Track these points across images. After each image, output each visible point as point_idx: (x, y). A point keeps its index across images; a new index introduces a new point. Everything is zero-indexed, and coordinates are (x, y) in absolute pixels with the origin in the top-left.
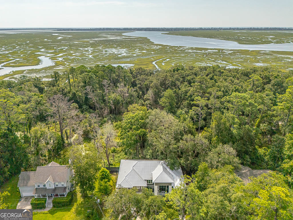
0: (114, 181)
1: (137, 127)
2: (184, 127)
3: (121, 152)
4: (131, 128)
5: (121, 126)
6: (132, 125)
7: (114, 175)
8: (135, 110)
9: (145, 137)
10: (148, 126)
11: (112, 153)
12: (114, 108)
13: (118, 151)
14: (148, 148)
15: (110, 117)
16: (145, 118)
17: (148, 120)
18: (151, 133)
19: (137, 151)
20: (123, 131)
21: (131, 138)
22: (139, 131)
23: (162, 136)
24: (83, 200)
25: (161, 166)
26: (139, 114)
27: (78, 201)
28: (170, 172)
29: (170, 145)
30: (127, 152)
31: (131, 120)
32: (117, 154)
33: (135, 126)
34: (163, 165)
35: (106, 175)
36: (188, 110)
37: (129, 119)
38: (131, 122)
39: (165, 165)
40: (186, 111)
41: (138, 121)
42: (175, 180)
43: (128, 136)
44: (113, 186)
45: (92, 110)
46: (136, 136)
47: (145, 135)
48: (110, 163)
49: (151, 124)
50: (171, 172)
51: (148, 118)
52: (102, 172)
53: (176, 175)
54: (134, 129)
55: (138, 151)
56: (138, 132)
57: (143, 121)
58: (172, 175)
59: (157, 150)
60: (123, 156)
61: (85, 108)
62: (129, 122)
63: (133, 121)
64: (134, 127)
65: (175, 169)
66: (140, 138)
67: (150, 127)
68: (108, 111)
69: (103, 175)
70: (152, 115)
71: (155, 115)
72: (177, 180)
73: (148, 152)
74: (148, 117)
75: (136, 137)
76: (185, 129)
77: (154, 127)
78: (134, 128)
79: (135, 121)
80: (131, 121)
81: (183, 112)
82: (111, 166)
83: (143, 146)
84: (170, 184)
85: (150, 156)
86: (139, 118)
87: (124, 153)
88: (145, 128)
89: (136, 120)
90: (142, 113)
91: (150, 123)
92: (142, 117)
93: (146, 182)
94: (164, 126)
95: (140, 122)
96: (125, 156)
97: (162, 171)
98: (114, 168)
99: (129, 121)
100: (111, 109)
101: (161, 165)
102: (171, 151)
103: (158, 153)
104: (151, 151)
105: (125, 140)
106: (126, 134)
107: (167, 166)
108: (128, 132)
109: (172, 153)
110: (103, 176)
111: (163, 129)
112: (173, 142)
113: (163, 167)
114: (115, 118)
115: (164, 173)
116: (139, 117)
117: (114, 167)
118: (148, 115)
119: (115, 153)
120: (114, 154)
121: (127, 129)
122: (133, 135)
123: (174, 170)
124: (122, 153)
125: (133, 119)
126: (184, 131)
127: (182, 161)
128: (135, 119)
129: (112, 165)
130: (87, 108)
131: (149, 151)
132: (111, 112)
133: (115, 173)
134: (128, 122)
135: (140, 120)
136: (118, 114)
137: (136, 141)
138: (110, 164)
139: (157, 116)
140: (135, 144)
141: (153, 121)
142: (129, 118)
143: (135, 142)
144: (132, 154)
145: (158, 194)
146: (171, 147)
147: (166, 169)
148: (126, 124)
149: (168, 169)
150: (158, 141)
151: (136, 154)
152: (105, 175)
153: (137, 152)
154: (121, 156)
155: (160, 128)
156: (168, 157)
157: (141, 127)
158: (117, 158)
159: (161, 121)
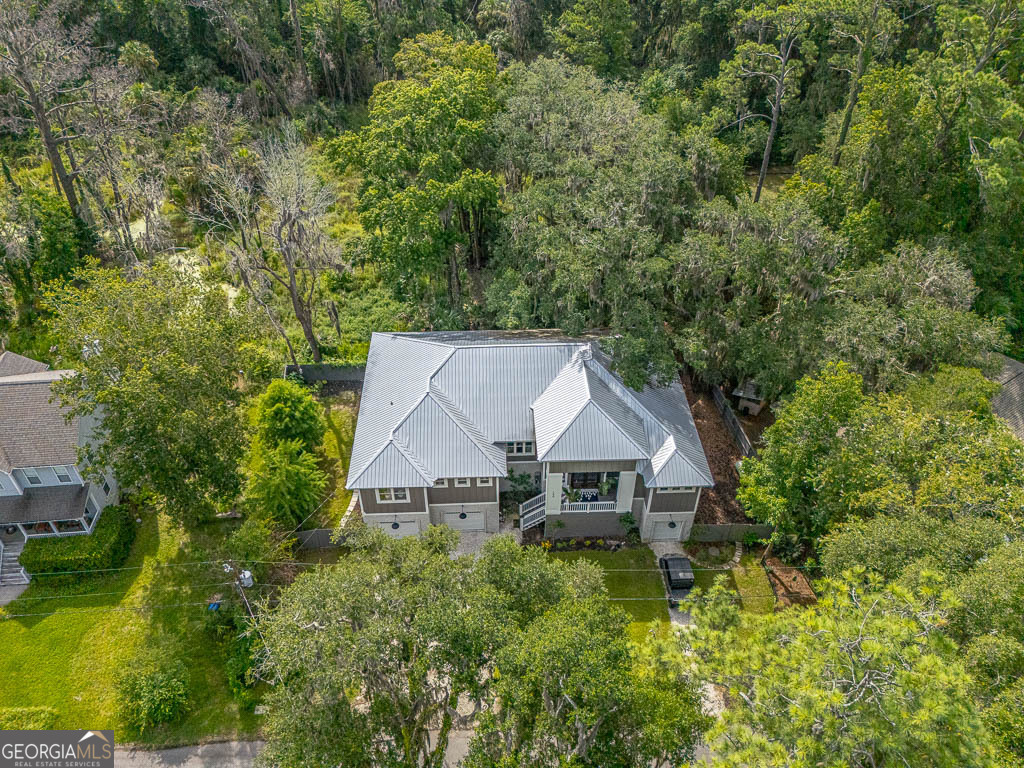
0: (344, 434)
1: (445, 161)
2: (699, 156)
3: (374, 286)
4: (412, 169)
5: (361, 153)
6: (419, 150)
7: (346, 403)
8: (434, 65)
9: (489, 212)
10: (506, 152)
11: (333, 290)
12: (332, 66)
13: (363, 279)
14: (509, 273)
15: (320, 112)
16: (486, 108)
17: (503, 122)
18: (525, 195)
19: (450, 280)
20: (371, 183)
21: (414, 224)
22: (457, 184)
23: (588, 210)
24: (186, 538)
25: (580, 371)
26: (453, 84)
27: (162, 546)
28: (625, 399)
29: (626, 257)
30: (407, 284)
31: (408, 118)
32: (358, 295)
33: (436, 156)
34: (589, 363)
35: (297, 414)
36: (690, 70)
37: (402, 114)
38: (413, 134)
39: (599, 369)
40: (682, 75)
41: (452, 127)
42: (653, 439)
43: (400, 210)
44: (340, 463)
45: (231, 79)
46: (441, 208)
47: (488, 201)
48: (323, 344)
49: (523, 145)
50: (630, 400)
51: (504, 111)
52: (274, 400)
53: (658, 415)
54: (433, 172)
55: (459, 284)
56: (450, 187)
57: (475, 125)
58: (636, 416)
59: (555, 286)
60: (387, 305)
61: (200, 72)
62: (398, 130)
63: (420, 123)
64: (429, 159)
65: (649, 383)
66: (466, 215)
67: (514, 159)
68: (306, 81)
69: (278, 415)
70: (527, 93)
71: (542, 93)
72: (661, 442)
73: (507, 297)
74: (501, 105)
75: (443, 217)
76: (701, 169)
77: (538, 159)
78: (427, 167)
79: (432, 129)
80: (409, 125)
81: (670, 83)
82: (327, 361)
83: (480, 260)
84: (631, 465)
85: (518, 316)
86: (452, 110)
87: (388, 293)
88: (491, 164)
89: (438, 121)
90: (472, 78)
91: (515, 136)
92: (469, 103)
93: (504, 454)
94: (587, 150)
95: (459, 132)
96: (394, 305)
97: (586, 401)
98: (342, 366)
99: (398, 123)
100: (321, 72)
101: (577, 367)
102: (633, 293)
103: (559, 304)
104: (521, 292)
105: (386, 233)
106: (386, 201)
107: (611, 368)
108: (401, 186)
109: (639, 303)
110: (281, 420)
111: (589, 167)
112: (647, 240)
113: (591, 375)
114: (343, 118)
115: (595, 410)
116: (455, 98)
117: (341, 362)
118: (501, 92)
119: (348, 291)
120: (341, 296)
121: (392, 171)
122: (423, 205)
123: (646, 388)
124: (382, 292)
125: (421, 114)
126: (696, 178)
127: (692, 344)
128: (435, 113)
129: (332, 352)
130: (207, 71)
131: (514, 293)
132: (325, 87)
133: (351, 394)
134: (392, 129)
135: (461, 121)
136: (356, 100)
137: (445, 238)
138: (321, 351)
139: (550, 97)
140: (437, 252)
141: (530, 127)
142: (399, 107)
143: (441, 245)
144: (429, 301)
145: (563, 508)
146: (635, 267)
147: (606, 387)
148: (383, 144)
149: (617, 388)
150: (562, 235)
151: (448, 299)
152: (292, 417)
153: (455, 290)
154: (374, 308)
155: (570, 162)
156: (615, 322)
157: (468, 163)
158: (355, 315)
159: (572, 126)
